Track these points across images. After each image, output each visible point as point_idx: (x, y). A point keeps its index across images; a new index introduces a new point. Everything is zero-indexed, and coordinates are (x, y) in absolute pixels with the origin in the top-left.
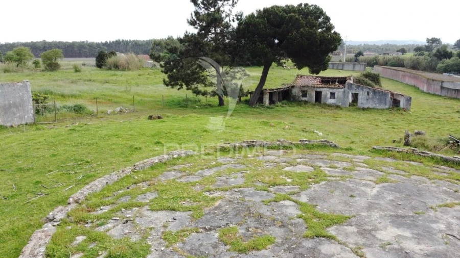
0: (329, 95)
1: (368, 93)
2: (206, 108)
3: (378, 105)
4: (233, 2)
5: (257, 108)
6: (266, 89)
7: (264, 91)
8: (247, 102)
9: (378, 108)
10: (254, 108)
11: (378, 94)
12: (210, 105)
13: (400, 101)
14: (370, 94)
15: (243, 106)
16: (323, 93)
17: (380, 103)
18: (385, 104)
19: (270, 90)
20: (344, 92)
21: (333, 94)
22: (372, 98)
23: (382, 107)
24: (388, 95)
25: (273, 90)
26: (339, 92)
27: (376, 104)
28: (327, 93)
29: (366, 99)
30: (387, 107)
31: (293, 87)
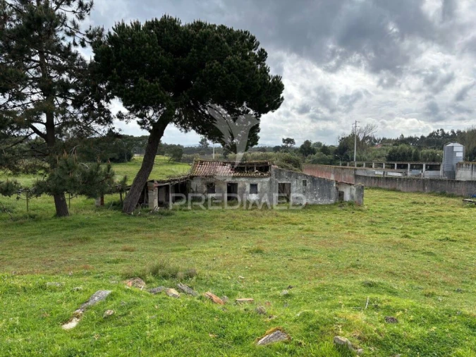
0: (248, 188)
1: (305, 183)
2: (22, 224)
3: (319, 199)
4: (81, 5)
5: (140, 215)
6: (153, 181)
7: (149, 184)
8: (117, 206)
9: (320, 203)
10: (135, 216)
11: (318, 183)
12: (33, 217)
13: (343, 192)
14: (307, 184)
15: (111, 213)
16: (240, 186)
17: (323, 197)
18: (330, 197)
19: (158, 182)
20: (270, 182)
21: (254, 187)
22: (311, 190)
23: (326, 201)
24: (333, 185)
25: (163, 182)
26: (263, 183)
27: (316, 198)
28: (245, 186)
29: (302, 191)
30: (332, 201)
31: (192, 178)
